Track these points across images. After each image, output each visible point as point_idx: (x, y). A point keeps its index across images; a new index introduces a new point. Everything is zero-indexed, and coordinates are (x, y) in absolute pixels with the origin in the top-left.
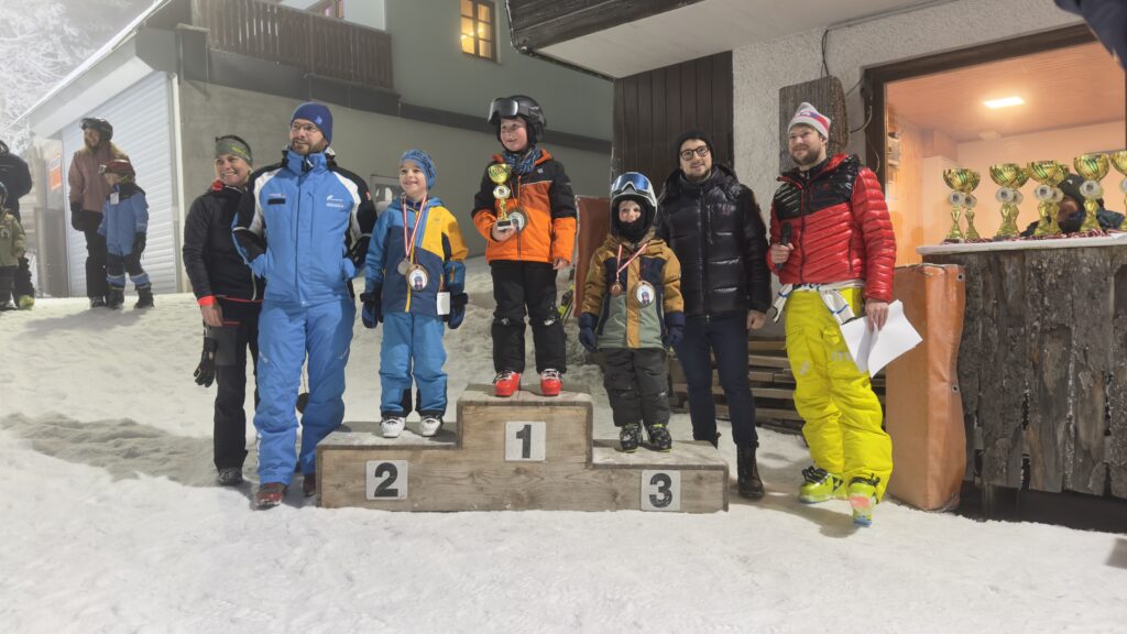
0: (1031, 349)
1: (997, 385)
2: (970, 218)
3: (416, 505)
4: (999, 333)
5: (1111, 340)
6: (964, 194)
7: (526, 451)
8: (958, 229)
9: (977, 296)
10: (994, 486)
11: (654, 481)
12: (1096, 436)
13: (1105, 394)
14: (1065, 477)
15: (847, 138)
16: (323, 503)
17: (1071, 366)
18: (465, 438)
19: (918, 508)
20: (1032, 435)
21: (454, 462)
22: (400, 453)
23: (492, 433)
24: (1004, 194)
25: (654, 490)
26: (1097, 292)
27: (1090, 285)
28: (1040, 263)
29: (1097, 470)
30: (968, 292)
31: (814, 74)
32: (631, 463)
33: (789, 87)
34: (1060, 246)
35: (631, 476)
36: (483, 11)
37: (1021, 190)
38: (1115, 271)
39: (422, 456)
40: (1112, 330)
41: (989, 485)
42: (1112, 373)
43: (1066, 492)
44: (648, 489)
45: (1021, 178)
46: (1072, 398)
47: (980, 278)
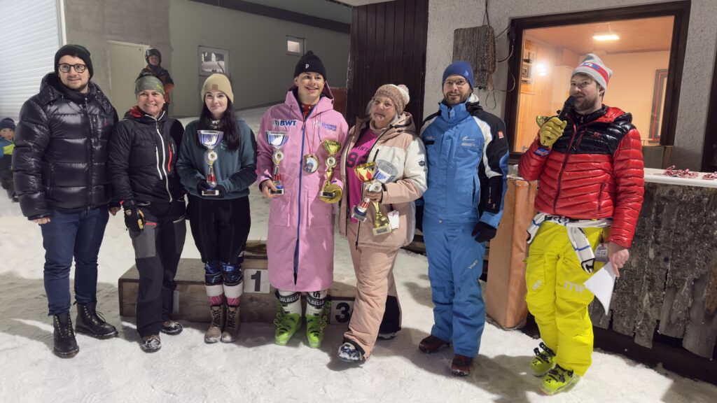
7: (257, 287)
11: (339, 307)
15: (494, 68)
19: (501, 327)
25: (339, 312)
33: (461, 29)
44: (335, 313)
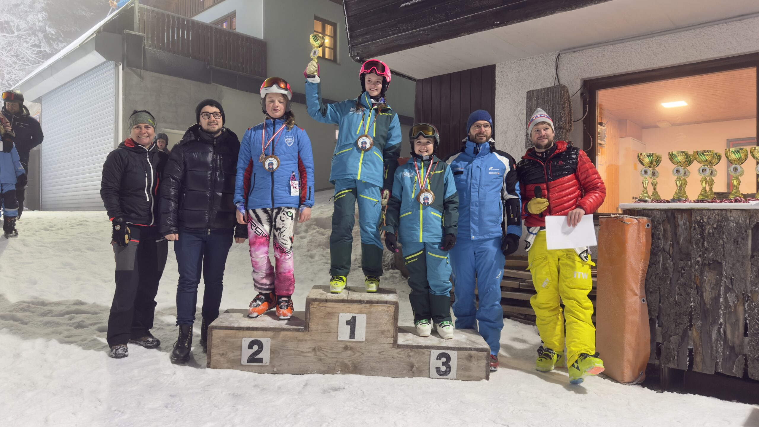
0: (695, 276)
1: (672, 299)
2: (654, 185)
3: (275, 370)
4: (674, 265)
5: (749, 272)
6: (651, 169)
7: (352, 334)
8: (647, 193)
9: (659, 239)
10: (669, 368)
11: (439, 358)
12: (738, 337)
13: (745, 309)
14: (717, 364)
15: (571, 126)
16: (211, 365)
17: (722, 288)
18: (310, 323)
19: (617, 382)
20: (695, 334)
21: (302, 340)
22: (265, 333)
23: (329, 321)
24: (678, 171)
25: (439, 364)
26: (740, 240)
27: (735, 235)
28: (703, 219)
29: (739, 361)
30: (654, 236)
31: (550, 83)
32: (424, 345)
33: (533, 91)
34: (715, 208)
35: (424, 353)
36: (329, 29)
37: (688, 168)
38: (752, 226)
39: (281, 336)
40: (750, 265)
41: (664, 367)
42: (750, 295)
43: (717, 374)
44: (435, 363)
45: (689, 160)
46: (722, 310)
47: (661, 227)
